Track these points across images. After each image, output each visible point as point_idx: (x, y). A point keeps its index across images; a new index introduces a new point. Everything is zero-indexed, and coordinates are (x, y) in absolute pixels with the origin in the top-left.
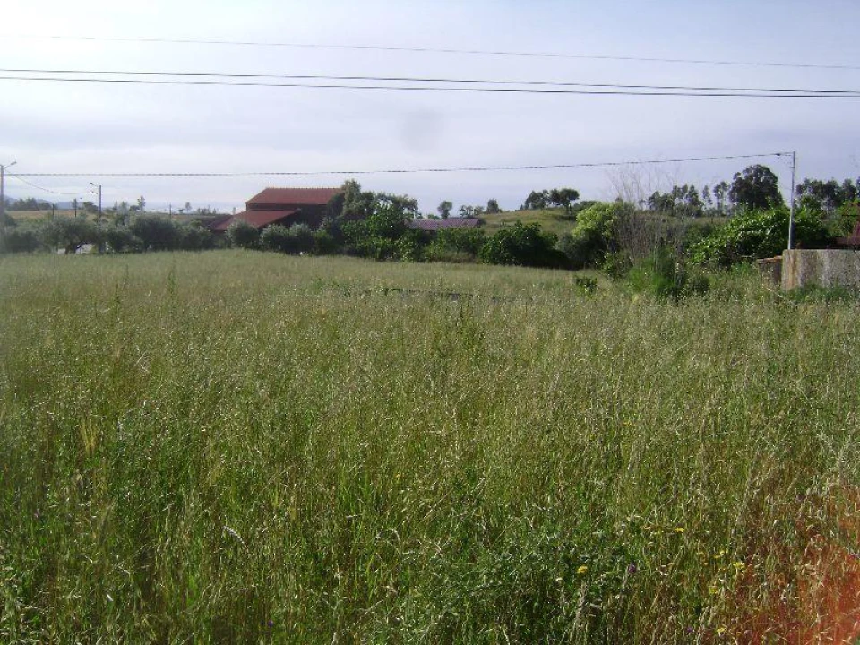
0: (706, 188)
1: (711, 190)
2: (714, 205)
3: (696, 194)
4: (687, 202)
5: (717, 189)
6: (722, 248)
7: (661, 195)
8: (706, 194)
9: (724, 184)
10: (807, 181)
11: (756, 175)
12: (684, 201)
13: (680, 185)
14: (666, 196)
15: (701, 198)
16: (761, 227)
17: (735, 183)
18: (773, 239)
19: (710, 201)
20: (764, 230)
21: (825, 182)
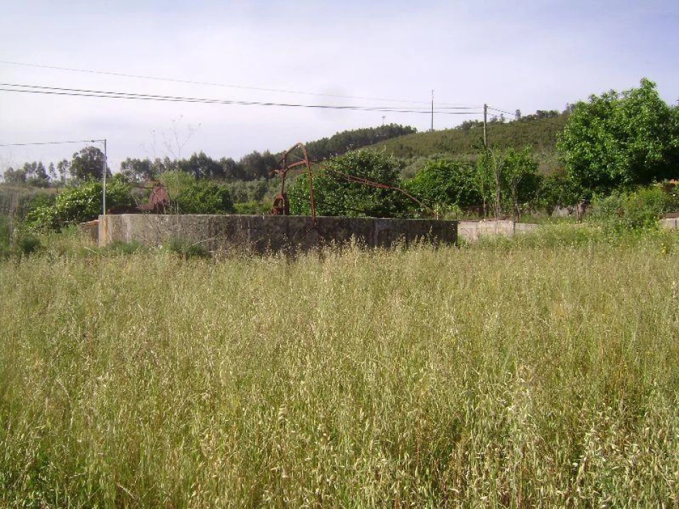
0: (52, 165)
1: (55, 166)
2: (59, 179)
3: (43, 170)
4: (37, 176)
5: (60, 165)
6: (53, 215)
7: (15, 170)
8: (52, 169)
9: (65, 161)
10: (129, 159)
11: (90, 154)
12: (35, 175)
13: (30, 162)
14: (18, 171)
15: (47, 173)
16: (84, 197)
17: (75, 161)
18: (93, 207)
19: (55, 175)
20: (87, 199)
21: (142, 160)
